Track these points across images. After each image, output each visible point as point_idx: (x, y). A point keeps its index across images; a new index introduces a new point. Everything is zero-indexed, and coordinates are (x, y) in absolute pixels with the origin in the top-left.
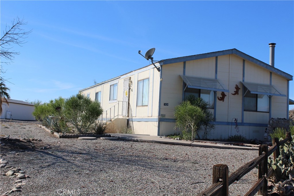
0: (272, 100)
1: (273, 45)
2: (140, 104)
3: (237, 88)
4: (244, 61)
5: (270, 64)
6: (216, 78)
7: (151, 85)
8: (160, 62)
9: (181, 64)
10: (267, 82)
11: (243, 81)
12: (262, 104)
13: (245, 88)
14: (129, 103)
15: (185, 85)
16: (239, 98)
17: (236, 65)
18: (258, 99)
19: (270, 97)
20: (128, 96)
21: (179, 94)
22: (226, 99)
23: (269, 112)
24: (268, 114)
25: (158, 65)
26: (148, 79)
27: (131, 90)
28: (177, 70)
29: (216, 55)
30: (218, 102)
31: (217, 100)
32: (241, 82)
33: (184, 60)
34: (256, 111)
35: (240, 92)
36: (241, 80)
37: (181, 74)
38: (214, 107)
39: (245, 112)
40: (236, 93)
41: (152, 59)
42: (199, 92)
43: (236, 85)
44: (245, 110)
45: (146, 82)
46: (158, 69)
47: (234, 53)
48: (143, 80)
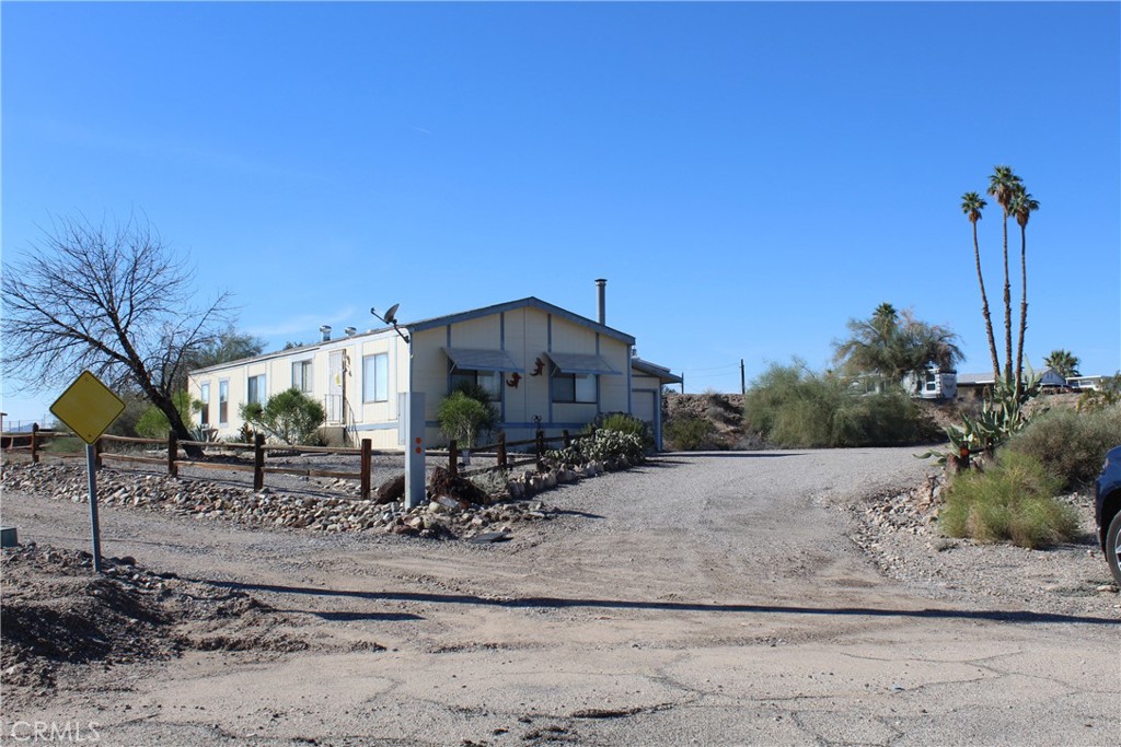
0: (601, 379)
1: (602, 283)
2: (370, 397)
3: (540, 364)
4: (549, 316)
5: (598, 321)
6: (502, 348)
7: (392, 364)
8: (408, 327)
9: (444, 330)
10: (591, 350)
11: (550, 350)
12: (584, 389)
13: (552, 365)
14: (344, 398)
15: (451, 363)
16: (543, 380)
17: (537, 325)
18: (577, 380)
19: (597, 377)
20: (341, 384)
21: (440, 380)
22: (521, 383)
23: (597, 402)
24: (595, 406)
25: (405, 332)
26: (386, 353)
27: (347, 373)
28: (438, 338)
29: (500, 310)
30: (508, 389)
31: (506, 386)
32: (545, 355)
33: (448, 322)
34: (574, 401)
35: (545, 370)
36: (546, 350)
37: (444, 344)
38: (501, 398)
39: (554, 405)
40: (538, 372)
41: (395, 322)
42: (475, 373)
43: (538, 359)
44: (554, 401)
45: (382, 361)
46: (406, 339)
47: (532, 303)
48: (375, 355)
